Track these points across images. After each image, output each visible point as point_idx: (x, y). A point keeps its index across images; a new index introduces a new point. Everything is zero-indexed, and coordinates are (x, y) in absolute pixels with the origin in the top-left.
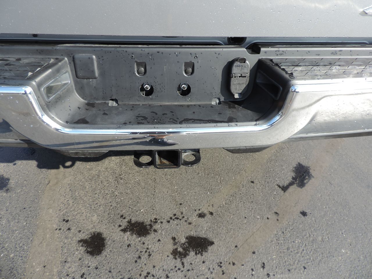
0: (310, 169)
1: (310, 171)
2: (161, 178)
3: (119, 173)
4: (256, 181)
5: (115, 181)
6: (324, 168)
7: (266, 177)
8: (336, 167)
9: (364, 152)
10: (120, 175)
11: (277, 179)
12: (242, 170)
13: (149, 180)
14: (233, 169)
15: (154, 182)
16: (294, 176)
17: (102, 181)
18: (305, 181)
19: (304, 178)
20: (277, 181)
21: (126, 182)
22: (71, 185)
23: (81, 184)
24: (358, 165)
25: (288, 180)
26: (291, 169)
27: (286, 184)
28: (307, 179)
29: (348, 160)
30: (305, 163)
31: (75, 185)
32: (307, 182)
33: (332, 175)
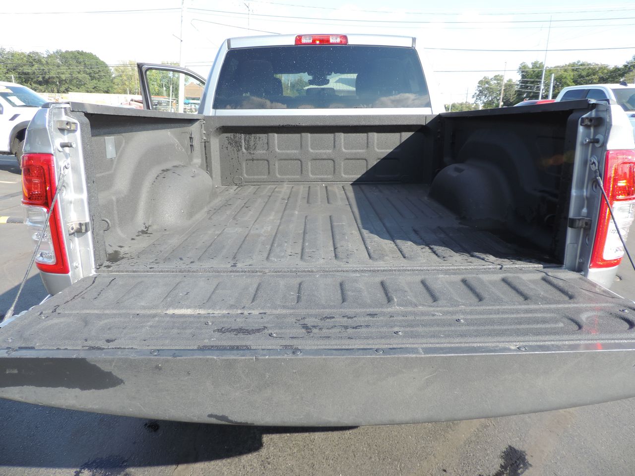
0: (526, 454)
1: (526, 457)
2: (321, 463)
3: (266, 456)
4: (449, 470)
5: (261, 466)
6: (546, 454)
7: (464, 464)
8: (564, 453)
9: (605, 432)
10: (267, 458)
11: (479, 467)
12: (430, 455)
13: (304, 465)
14: (417, 454)
15: (311, 468)
16: (503, 464)
17: (244, 466)
18: (519, 471)
19: (517, 466)
20: (478, 469)
21: (275, 467)
22: (205, 470)
23: (217, 468)
24: (598, 450)
25: (495, 469)
26: (499, 454)
27: (493, 474)
28: (521, 468)
29: (583, 443)
30: (518, 446)
31: (210, 470)
32: (522, 473)
33: (558, 464)
